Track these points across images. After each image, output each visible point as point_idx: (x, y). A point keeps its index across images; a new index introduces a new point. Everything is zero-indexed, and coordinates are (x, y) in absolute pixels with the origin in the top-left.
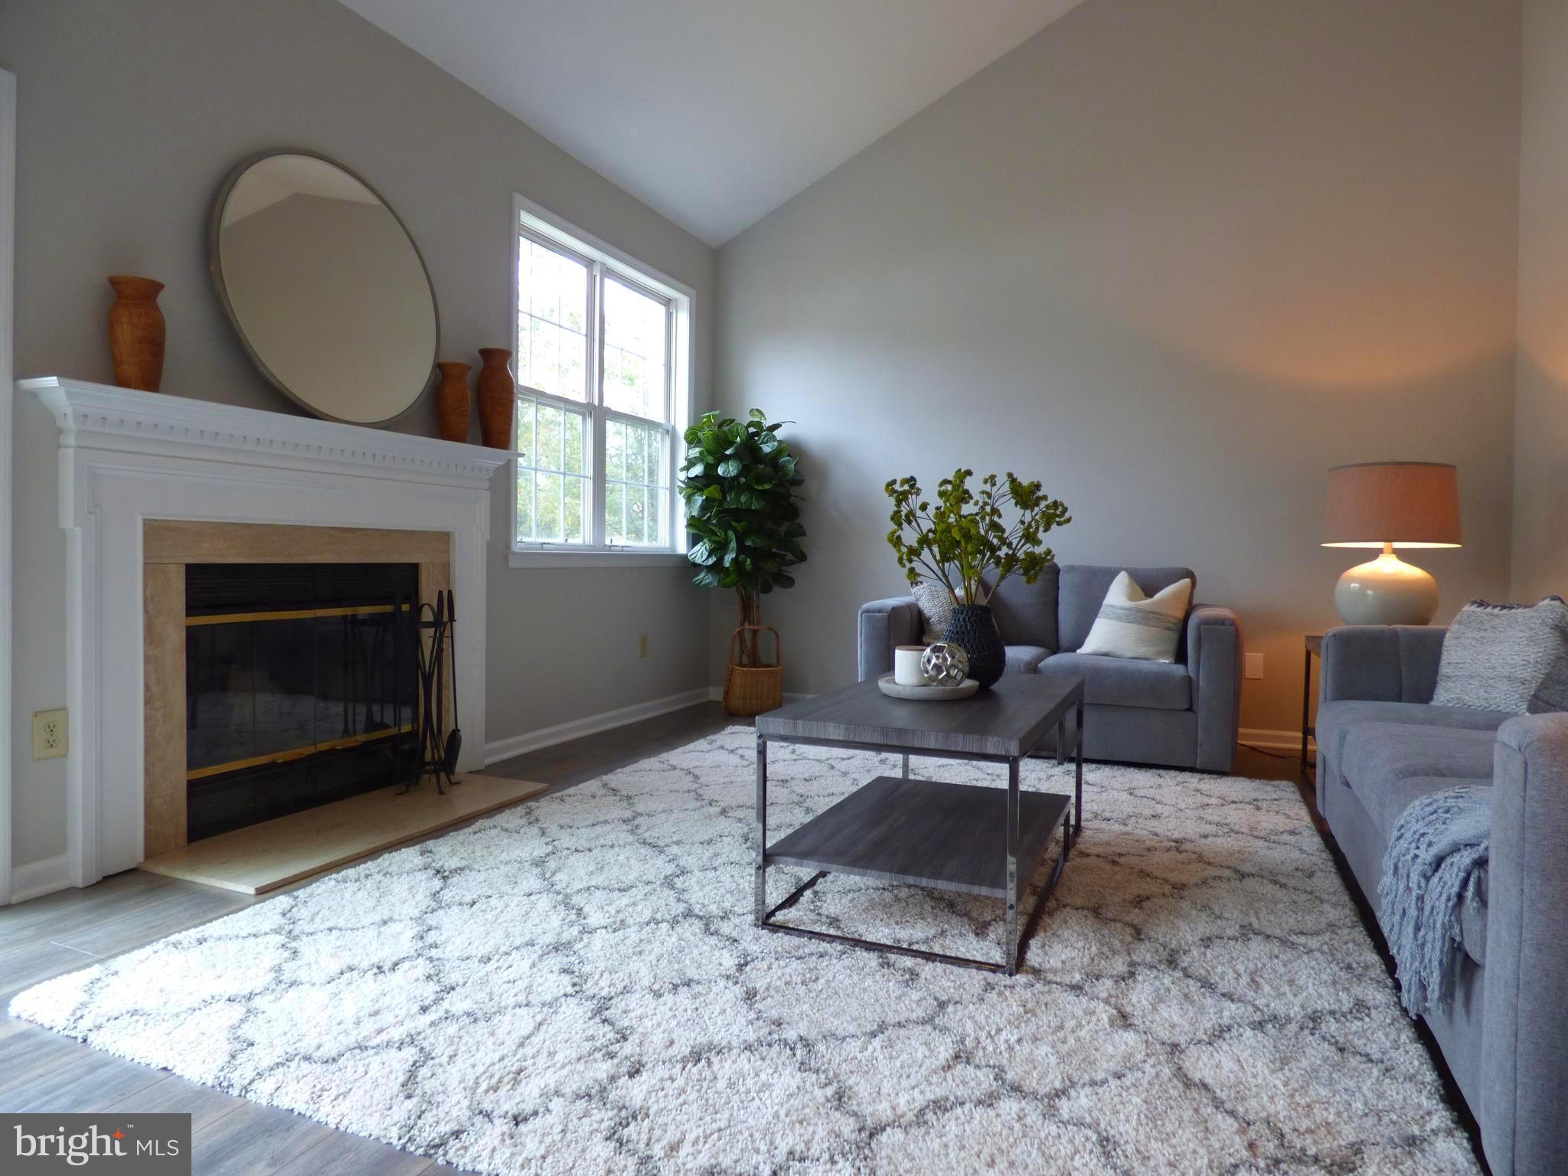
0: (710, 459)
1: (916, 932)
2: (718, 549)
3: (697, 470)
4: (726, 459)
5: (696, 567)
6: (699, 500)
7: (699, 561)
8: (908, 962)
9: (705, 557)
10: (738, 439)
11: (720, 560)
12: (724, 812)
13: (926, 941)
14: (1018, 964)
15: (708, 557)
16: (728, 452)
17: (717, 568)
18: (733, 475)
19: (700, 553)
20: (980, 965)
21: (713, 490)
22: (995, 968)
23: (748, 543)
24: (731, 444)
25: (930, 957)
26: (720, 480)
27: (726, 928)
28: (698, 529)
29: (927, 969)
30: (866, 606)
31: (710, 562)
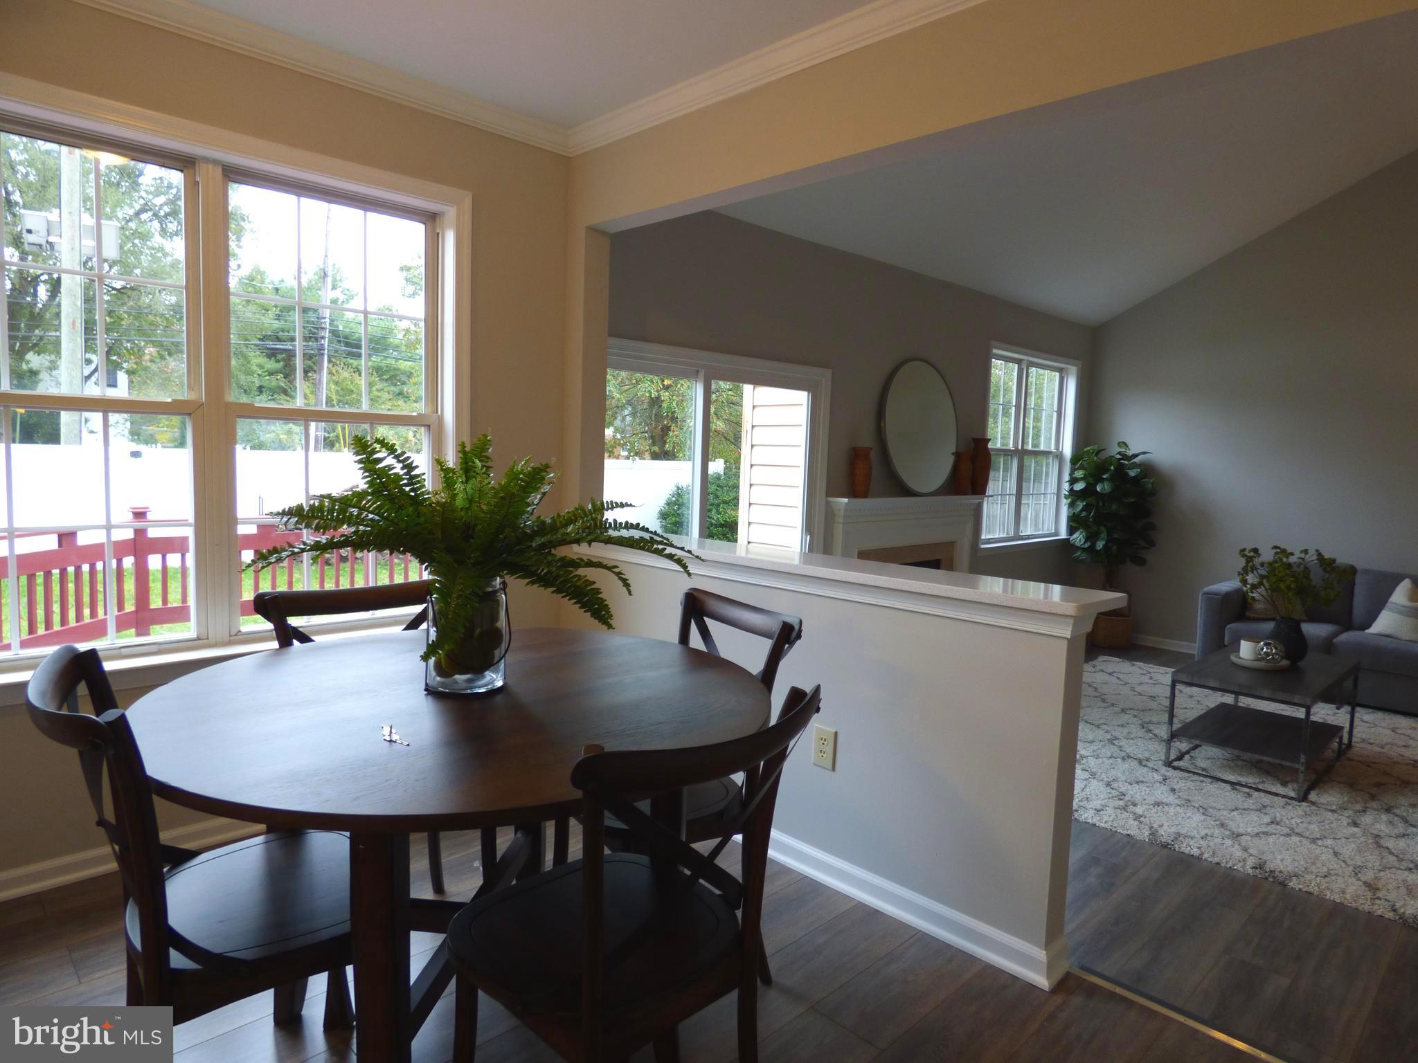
0: (1091, 480)
1: (1250, 780)
2: (1091, 537)
3: (1079, 486)
4: (1101, 480)
5: (1076, 548)
6: (1080, 505)
7: (1078, 544)
8: (1247, 790)
9: (1082, 542)
10: (1112, 468)
11: (1093, 545)
12: (1123, 710)
13: (1254, 783)
14: (1303, 798)
15: (1084, 543)
16: (1105, 476)
17: (1091, 549)
18: (1108, 491)
19: (1078, 538)
20: (1283, 796)
21: (1092, 500)
22: (1291, 798)
23: (1116, 536)
24: (1106, 470)
25: (1257, 790)
26: (1100, 496)
27: (1150, 764)
28: (1075, 523)
30: (1206, 589)
31: (1086, 546)
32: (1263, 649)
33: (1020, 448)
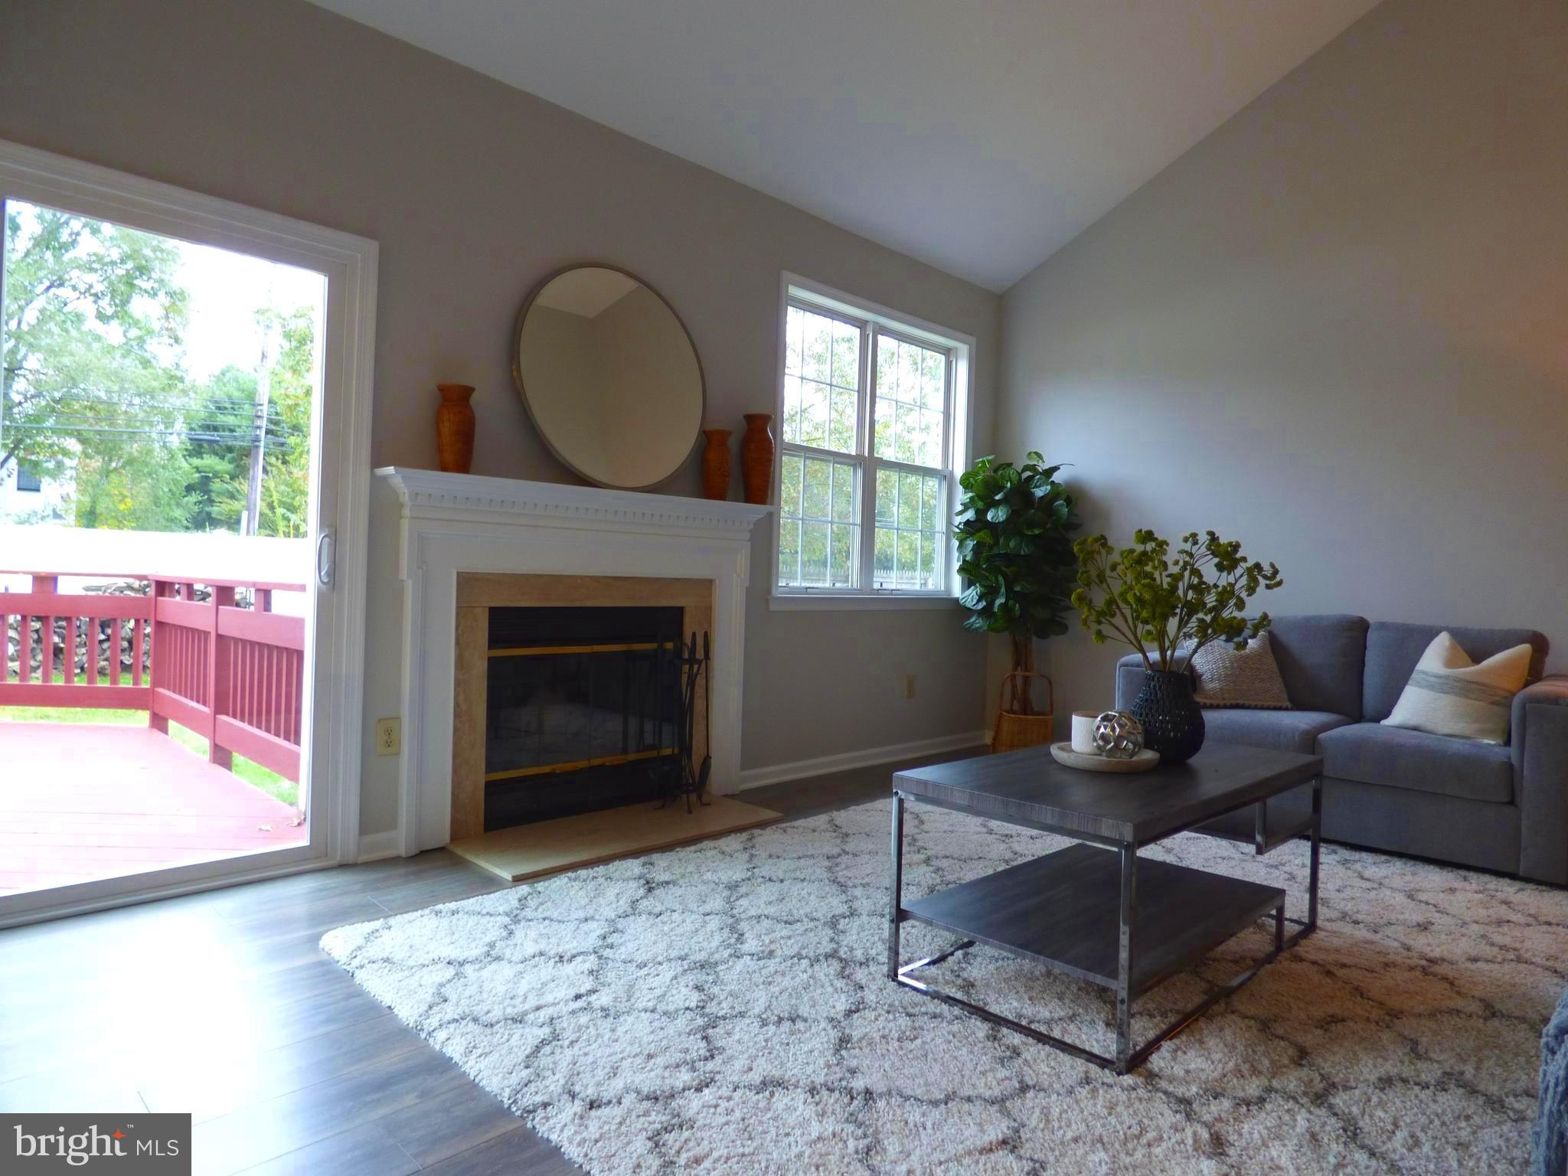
0: (980, 505)
1: (1043, 1012)
2: (988, 594)
3: (970, 515)
4: (995, 504)
5: (967, 612)
6: (970, 544)
7: (969, 605)
9: (975, 601)
10: (1009, 485)
11: (990, 604)
13: (1048, 1023)
15: (978, 601)
16: (997, 497)
17: (986, 612)
18: (1001, 520)
19: (970, 597)
20: (1091, 1057)
21: (982, 534)
22: (1103, 1063)
23: (1017, 589)
24: (1000, 489)
25: (1042, 1038)
26: (992, 527)
28: (971, 572)
29: (1033, 1051)
30: (1124, 659)
31: (980, 606)
32: (1098, 728)
33: (866, 454)
